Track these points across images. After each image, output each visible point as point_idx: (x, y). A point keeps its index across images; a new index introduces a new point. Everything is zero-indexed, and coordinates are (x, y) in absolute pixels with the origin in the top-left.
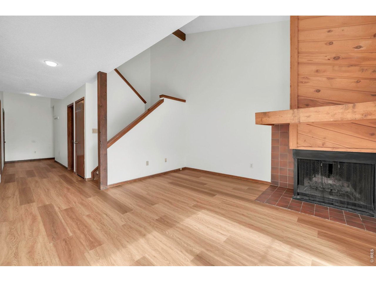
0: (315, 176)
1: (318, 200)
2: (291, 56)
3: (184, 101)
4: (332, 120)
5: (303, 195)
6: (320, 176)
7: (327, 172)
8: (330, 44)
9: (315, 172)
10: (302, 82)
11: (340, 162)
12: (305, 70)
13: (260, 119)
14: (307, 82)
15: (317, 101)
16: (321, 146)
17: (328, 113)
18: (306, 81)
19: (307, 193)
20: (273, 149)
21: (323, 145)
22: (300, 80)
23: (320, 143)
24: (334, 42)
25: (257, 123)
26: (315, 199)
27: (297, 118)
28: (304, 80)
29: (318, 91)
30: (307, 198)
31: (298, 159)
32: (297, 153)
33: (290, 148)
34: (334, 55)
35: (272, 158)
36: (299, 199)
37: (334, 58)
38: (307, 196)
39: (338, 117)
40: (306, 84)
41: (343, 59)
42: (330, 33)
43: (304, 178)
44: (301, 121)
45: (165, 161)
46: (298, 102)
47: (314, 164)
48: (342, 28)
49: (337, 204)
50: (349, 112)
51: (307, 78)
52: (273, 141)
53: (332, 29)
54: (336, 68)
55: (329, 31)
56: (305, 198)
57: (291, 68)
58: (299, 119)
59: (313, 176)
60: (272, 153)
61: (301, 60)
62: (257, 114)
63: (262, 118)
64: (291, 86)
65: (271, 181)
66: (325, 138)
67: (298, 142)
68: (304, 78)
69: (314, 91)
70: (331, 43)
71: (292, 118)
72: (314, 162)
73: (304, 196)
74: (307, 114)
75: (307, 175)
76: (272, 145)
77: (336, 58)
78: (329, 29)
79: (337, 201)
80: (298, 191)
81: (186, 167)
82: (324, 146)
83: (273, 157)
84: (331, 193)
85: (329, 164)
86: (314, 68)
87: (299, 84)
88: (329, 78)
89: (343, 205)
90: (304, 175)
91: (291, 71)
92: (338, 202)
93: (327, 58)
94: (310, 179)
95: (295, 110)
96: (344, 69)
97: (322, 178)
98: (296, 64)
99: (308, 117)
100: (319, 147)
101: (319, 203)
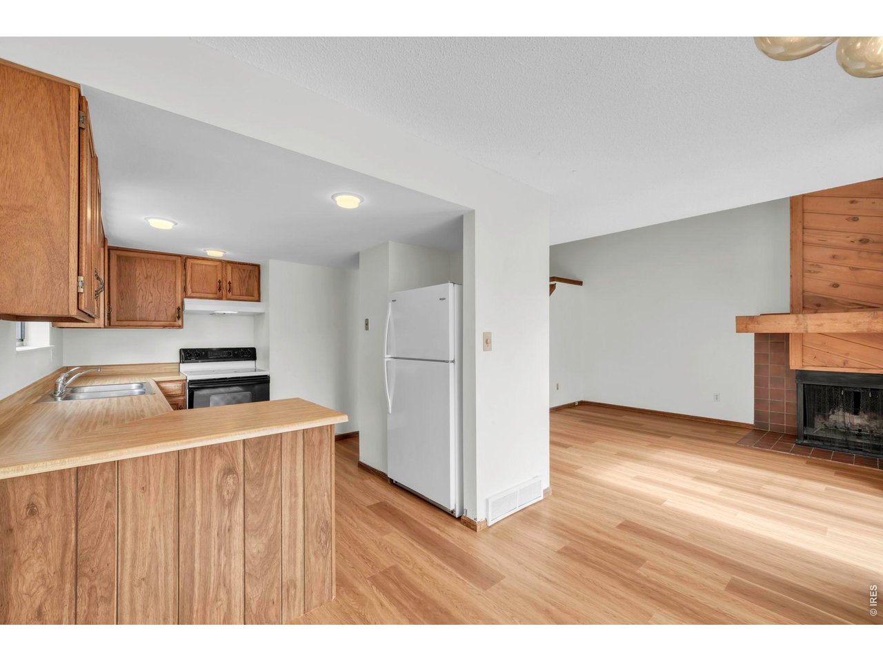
0: (833, 413)
1: (837, 445)
2: (792, 233)
3: (580, 283)
4: (855, 331)
5: (813, 439)
6: (841, 413)
7: (852, 404)
8: (854, 221)
9: (833, 405)
10: (810, 272)
11: (871, 389)
12: (813, 254)
13: (744, 326)
14: (818, 272)
15: (835, 301)
16: (842, 365)
17: (849, 322)
18: (817, 269)
19: (820, 435)
20: (758, 369)
21: (844, 364)
22: (807, 268)
23: (839, 360)
24: (859, 218)
25: (738, 331)
26: (833, 444)
27: (802, 326)
28: (813, 269)
29: (836, 286)
30: (821, 443)
31: (804, 384)
32: (802, 375)
33: (791, 368)
34: (860, 237)
35: (755, 385)
36: (806, 445)
37: (861, 241)
38: (819, 440)
39: (864, 327)
40: (815, 275)
41: (874, 242)
42: (852, 205)
43: (814, 416)
44: (809, 331)
45: (556, 388)
46: (803, 301)
47: (830, 391)
48: (873, 200)
49: (867, 450)
50: (878, 322)
51: (820, 267)
52: (758, 356)
53: (857, 199)
54: (864, 255)
55: (852, 202)
56: (816, 443)
57: (791, 249)
58: (806, 327)
59: (831, 413)
60: (755, 377)
61: (807, 239)
62: (738, 318)
63: (747, 324)
64: (791, 276)
65: (755, 422)
66: (847, 354)
67: (805, 358)
68: (813, 265)
69: (830, 286)
70: (855, 219)
71: (796, 326)
72: (830, 389)
73: (816, 440)
74: (818, 323)
75: (819, 411)
76: (755, 362)
77: (864, 241)
78: (854, 199)
79: (867, 446)
80: (805, 433)
81: (584, 400)
82: (847, 365)
83: (758, 382)
84: (859, 436)
85: (855, 393)
86: (830, 252)
87: (805, 274)
88: (853, 269)
89: (878, 452)
90: (814, 410)
91: (791, 254)
92: (869, 448)
93: (849, 239)
94: (826, 417)
95: (800, 316)
96: (875, 257)
97: (844, 416)
98: (800, 244)
99: (819, 326)
100: (838, 367)
101: (840, 449)
